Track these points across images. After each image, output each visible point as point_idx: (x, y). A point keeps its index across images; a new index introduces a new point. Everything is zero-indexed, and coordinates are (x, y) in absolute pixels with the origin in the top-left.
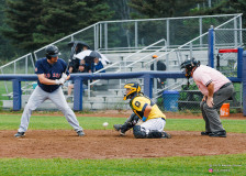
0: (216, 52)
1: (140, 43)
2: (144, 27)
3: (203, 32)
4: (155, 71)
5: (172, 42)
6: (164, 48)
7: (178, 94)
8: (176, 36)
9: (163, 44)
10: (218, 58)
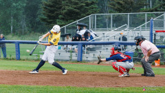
0: (154, 32)
1: (113, 26)
2: (116, 18)
3: (148, 21)
4: (121, 41)
5: (130, 26)
6: (126, 29)
7: (133, 53)
8: (133, 23)
9: (126, 27)
10: (155, 35)
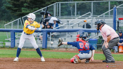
3: (111, 9)
4: (85, 29)
5: (94, 14)
7: (97, 41)
8: (96, 11)
10: (118, 22)
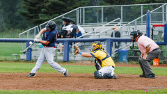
1: (104, 20)
2: (107, 10)
5: (124, 20)
6: (119, 23)
7: (127, 52)
